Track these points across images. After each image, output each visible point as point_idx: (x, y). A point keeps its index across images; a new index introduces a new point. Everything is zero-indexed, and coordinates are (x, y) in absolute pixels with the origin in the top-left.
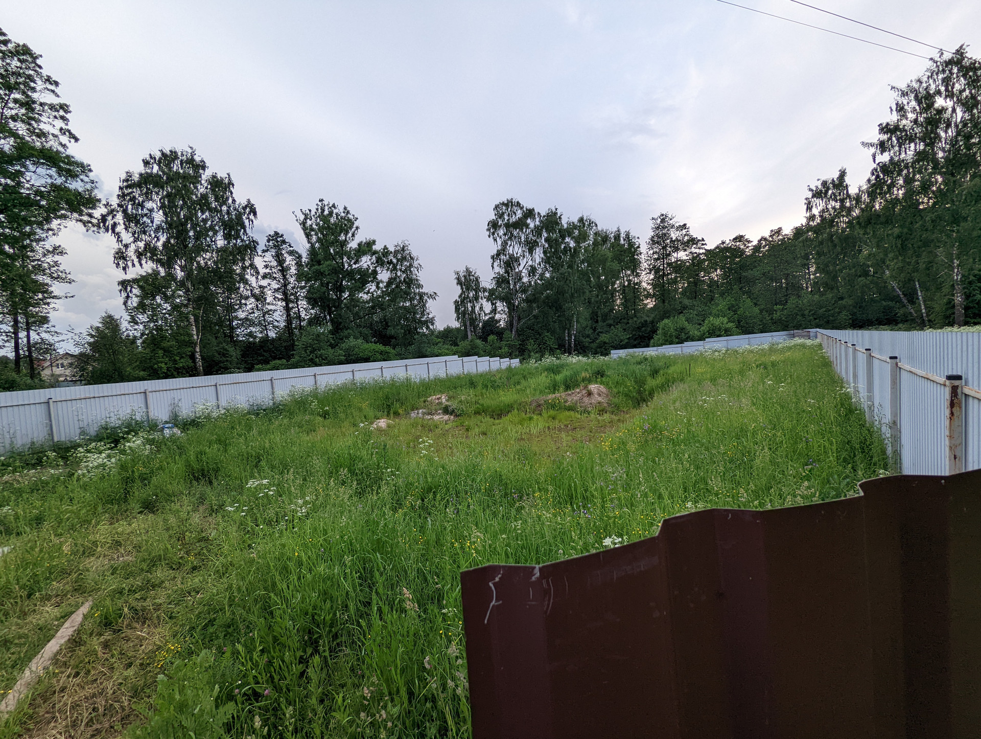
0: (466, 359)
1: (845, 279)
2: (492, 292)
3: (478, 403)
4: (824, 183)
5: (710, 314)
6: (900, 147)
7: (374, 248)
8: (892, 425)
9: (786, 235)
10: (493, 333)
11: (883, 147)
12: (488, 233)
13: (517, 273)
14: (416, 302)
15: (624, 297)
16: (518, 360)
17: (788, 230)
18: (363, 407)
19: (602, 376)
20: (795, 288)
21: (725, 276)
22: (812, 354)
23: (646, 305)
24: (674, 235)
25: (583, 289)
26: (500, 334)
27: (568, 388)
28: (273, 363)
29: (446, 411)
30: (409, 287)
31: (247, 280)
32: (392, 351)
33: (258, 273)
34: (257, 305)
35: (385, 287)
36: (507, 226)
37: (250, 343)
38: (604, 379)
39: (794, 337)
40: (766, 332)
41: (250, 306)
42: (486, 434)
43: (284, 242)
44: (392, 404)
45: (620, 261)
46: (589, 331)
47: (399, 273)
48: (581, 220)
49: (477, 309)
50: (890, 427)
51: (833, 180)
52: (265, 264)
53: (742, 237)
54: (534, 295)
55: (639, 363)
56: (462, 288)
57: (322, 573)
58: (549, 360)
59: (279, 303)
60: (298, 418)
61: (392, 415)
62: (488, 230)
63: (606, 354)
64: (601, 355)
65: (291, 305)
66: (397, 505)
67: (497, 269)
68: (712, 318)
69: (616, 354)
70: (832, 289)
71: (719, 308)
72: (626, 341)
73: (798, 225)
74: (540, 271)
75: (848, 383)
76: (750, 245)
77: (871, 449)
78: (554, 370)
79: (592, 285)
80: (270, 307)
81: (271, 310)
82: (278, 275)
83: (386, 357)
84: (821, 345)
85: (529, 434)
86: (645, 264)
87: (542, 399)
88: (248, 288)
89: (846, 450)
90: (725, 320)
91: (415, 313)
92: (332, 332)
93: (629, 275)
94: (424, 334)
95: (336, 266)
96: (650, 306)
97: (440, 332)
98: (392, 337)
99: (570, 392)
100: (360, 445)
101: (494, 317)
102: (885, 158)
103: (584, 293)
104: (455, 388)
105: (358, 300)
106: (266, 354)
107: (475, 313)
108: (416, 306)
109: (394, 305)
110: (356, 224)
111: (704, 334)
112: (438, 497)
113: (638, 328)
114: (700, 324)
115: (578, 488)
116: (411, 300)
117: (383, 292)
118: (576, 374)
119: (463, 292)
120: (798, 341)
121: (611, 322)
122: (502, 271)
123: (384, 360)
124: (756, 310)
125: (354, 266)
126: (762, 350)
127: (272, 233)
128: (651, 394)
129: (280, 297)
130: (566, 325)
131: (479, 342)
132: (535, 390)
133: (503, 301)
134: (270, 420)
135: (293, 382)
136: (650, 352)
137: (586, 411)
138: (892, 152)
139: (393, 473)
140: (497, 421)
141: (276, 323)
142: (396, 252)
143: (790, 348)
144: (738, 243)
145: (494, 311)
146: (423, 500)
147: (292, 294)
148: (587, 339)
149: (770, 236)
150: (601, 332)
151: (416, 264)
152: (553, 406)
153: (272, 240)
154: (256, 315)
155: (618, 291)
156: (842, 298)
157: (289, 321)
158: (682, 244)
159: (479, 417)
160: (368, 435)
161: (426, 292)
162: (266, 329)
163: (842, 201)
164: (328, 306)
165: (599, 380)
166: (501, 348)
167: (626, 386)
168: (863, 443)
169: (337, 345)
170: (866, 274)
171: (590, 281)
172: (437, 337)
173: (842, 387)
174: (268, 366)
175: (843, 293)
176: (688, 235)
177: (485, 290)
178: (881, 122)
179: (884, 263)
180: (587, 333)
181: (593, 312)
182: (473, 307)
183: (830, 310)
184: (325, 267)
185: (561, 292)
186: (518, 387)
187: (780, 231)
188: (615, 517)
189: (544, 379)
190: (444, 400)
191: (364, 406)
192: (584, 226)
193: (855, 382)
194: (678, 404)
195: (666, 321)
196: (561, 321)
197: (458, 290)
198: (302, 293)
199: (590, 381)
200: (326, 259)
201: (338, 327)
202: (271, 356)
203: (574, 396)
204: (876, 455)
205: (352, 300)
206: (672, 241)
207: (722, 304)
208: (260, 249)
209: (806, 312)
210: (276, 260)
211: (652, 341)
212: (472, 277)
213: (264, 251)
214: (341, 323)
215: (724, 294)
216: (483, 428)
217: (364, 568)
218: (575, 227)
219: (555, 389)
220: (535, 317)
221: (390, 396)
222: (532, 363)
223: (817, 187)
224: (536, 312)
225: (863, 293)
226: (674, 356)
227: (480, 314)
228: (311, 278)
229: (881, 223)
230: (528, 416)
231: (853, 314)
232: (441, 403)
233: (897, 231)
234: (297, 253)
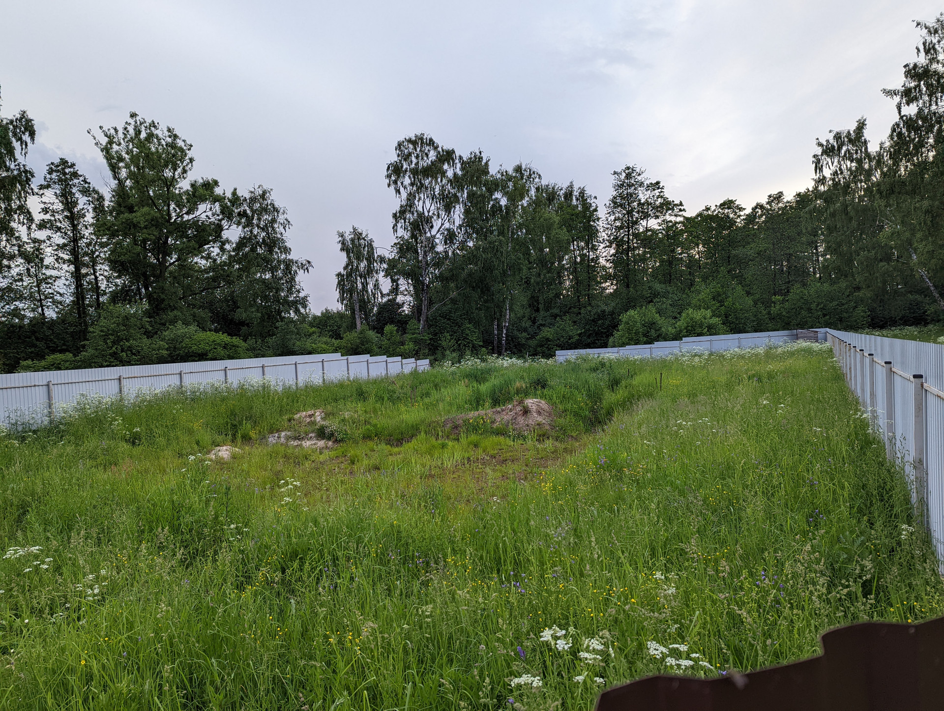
0: (352, 358)
1: (862, 263)
2: (392, 264)
3: (369, 423)
4: (838, 136)
5: (689, 304)
6: (930, 96)
7: (218, 191)
8: (917, 465)
9: (788, 202)
10: (392, 322)
11: (909, 95)
12: (388, 181)
13: (428, 239)
14: (280, 273)
15: (576, 278)
16: (427, 361)
17: (789, 196)
18: (195, 428)
19: (543, 387)
20: (800, 274)
21: (709, 254)
22: (819, 362)
23: (605, 289)
24: (643, 195)
25: (519, 264)
26: (402, 323)
27: (496, 402)
28: (50, 358)
29: (322, 434)
30: (271, 251)
31: (12, 230)
32: (243, 344)
33: (31, 220)
34: (28, 269)
35: (234, 250)
36: (415, 172)
37: (13, 326)
38: (546, 391)
39: (797, 339)
40: (761, 331)
41: (17, 270)
42: (379, 469)
43: (75, 175)
44: (241, 423)
45: (570, 229)
46: (526, 324)
47: (256, 231)
48: (518, 169)
49: (370, 287)
50: (915, 467)
51: (849, 132)
52: (43, 206)
53: (731, 202)
54: (451, 270)
55: (595, 370)
56: (348, 257)
57: (125, 691)
58: (471, 363)
59: (65, 267)
60: (91, 444)
61: (239, 440)
62: (389, 176)
63: (550, 355)
64: (543, 357)
65: (84, 271)
66: (244, 580)
67: (401, 232)
68: (691, 310)
69: (563, 356)
70: (846, 276)
71: (701, 297)
72: (577, 337)
73: (802, 190)
74: (460, 237)
75: (865, 406)
76: (742, 213)
77: (891, 496)
78: (477, 377)
79: (532, 259)
80: (49, 272)
81: (51, 277)
82: (65, 225)
83: (233, 354)
84: (831, 350)
85: (442, 468)
86: (604, 234)
87: (460, 417)
88: (15, 242)
89: (861, 497)
90: (709, 313)
91: (278, 290)
92: (148, 314)
93: (583, 249)
94: (291, 321)
95: (158, 215)
96: (610, 290)
97: (315, 317)
98: (242, 323)
99: (499, 409)
100: (188, 487)
101: (394, 299)
102: (911, 110)
103: (520, 270)
104: (336, 400)
105: (191, 268)
106: (41, 344)
107: (367, 291)
108: (281, 278)
109: (247, 277)
110: (190, 154)
111: (681, 331)
112: (307, 566)
113: (593, 320)
114: (676, 318)
115: (509, 549)
116: (273, 270)
117: (230, 256)
118: (508, 383)
119: (350, 263)
120: (803, 344)
121: (556, 311)
122: (407, 235)
123: (231, 357)
124: (749, 301)
125: (186, 217)
126: (756, 355)
127: (57, 161)
128: (609, 413)
129: (66, 257)
130: (496, 315)
131: (372, 334)
132: (451, 404)
133: (407, 278)
134: (43, 447)
135: (84, 389)
136: (609, 354)
137: (520, 436)
138: (921, 101)
139: (239, 531)
140: (396, 450)
141: (58, 297)
142: (253, 200)
143: (792, 354)
144: (726, 211)
145: (395, 290)
146: (283, 572)
147: (86, 254)
148: (524, 334)
149: (768, 203)
150: (543, 325)
151: (281, 218)
152: (475, 429)
153: (57, 171)
154: (25, 284)
155: (566, 269)
156: (858, 289)
157: (80, 294)
158: (653, 208)
159: (370, 444)
160: (202, 471)
161: (295, 259)
162: (42, 306)
163: (860, 162)
164: (144, 274)
165: (539, 392)
166: (403, 344)
167: (576, 402)
168: (881, 488)
169: (156, 333)
170: (888, 258)
171: (529, 254)
172: (311, 325)
173: (857, 410)
174: (43, 363)
175: (860, 282)
176: (662, 197)
177: (382, 260)
178: (908, 62)
179: (911, 244)
180: (523, 325)
181: (533, 297)
182: (365, 285)
183: (843, 304)
184: (141, 215)
185: (488, 268)
186: (427, 400)
187: (780, 197)
188: (559, 592)
189: (462, 390)
190: (318, 419)
191: (196, 426)
192: (522, 178)
193: (873, 405)
194: (644, 429)
195: (631, 312)
196: (488, 308)
197: (343, 258)
198: (104, 253)
199: (527, 394)
200: (142, 203)
201: (158, 306)
202: (48, 347)
203: (505, 415)
204: (897, 503)
205: (181, 267)
206: (640, 204)
207: (704, 291)
208: (35, 184)
209: (813, 306)
210: (62, 202)
211: (611, 340)
212: (362, 241)
213: (42, 187)
214: (163, 300)
215: (707, 278)
216: (375, 460)
217: (191, 679)
218: (510, 178)
219: (478, 404)
220: (454, 301)
221: (237, 411)
222: (447, 367)
223: (828, 141)
224: (453, 294)
225: (884, 282)
226: (641, 360)
227: (374, 295)
228: (117, 231)
229: (907, 193)
230: (440, 442)
231: (872, 310)
232: (313, 423)
233: (926, 203)
234: (97, 192)
